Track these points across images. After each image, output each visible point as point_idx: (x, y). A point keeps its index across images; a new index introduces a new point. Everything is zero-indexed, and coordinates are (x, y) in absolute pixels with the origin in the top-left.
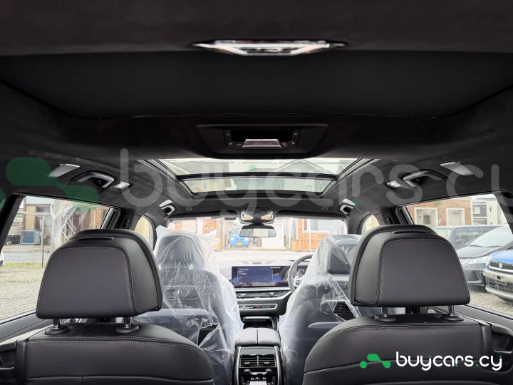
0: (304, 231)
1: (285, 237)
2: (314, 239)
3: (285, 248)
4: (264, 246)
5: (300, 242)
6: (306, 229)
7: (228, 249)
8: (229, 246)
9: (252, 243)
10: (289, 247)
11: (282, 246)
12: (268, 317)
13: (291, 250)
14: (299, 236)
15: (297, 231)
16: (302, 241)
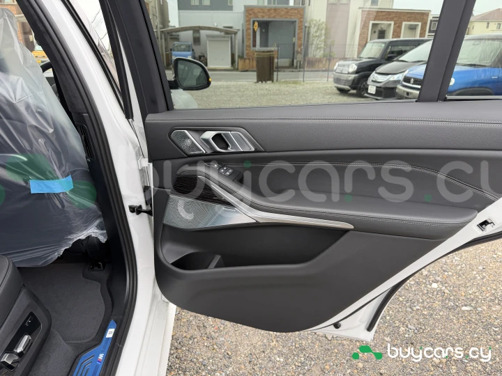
0: (252, 48)
1: (233, 55)
3: (232, 68)
4: (210, 66)
5: (247, 61)
6: (255, 46)
10: (236, 67)
11: (229, 66)
13: (237, 70)
14: (247, 54)
15: (245, 48)
16: (249, 59)
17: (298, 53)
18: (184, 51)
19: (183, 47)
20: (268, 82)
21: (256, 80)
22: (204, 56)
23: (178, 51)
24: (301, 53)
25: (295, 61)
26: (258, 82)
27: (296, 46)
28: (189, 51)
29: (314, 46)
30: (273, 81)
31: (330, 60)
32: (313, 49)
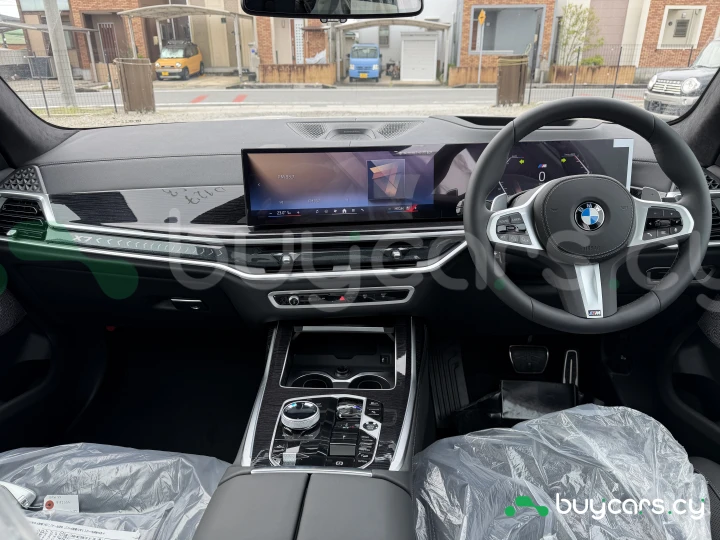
0: (471, 52)
1: (438, 62)
2: (485, 66)
3: (438, 82)
4: (404, 79)
5: (463, 71)
6: (474, 48)
7: (347, 85)
8: (348, 79)
9: (384, 74)
10: (445, 80)
11: (432, 79)
12: (381, 330)
13: (446, 84)
14: (462, 61)
15: (459, 51)
16: (466, 68)
17: (542, 58)
18: (367, 57)
19: (365, 51)
20: (515, 105)
21: (494, 102)
22: (394, 65)
23: (358, 57)
24: (546, 59)
25: (537, 70)
26: (498, 104)
27: (540, 47)
28: (374, 57)
29: (568, 47)
30: (522, 103)
31: (594, 70)
32: (568, 51)
